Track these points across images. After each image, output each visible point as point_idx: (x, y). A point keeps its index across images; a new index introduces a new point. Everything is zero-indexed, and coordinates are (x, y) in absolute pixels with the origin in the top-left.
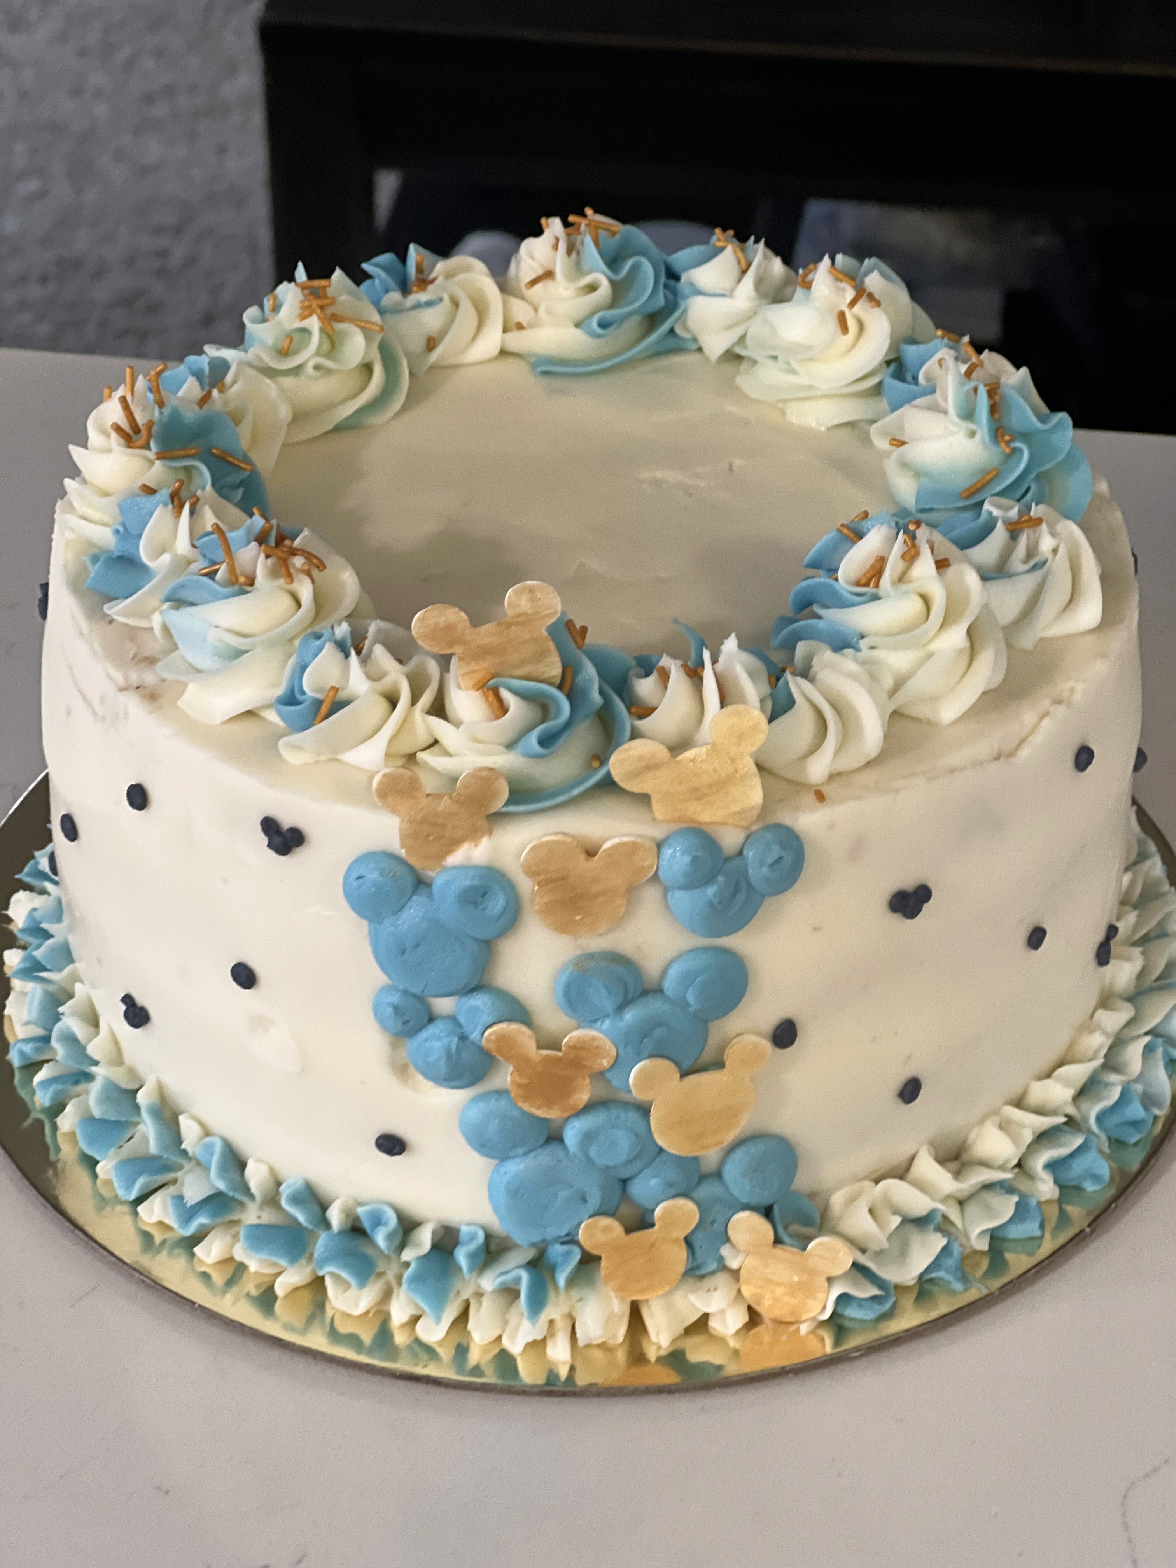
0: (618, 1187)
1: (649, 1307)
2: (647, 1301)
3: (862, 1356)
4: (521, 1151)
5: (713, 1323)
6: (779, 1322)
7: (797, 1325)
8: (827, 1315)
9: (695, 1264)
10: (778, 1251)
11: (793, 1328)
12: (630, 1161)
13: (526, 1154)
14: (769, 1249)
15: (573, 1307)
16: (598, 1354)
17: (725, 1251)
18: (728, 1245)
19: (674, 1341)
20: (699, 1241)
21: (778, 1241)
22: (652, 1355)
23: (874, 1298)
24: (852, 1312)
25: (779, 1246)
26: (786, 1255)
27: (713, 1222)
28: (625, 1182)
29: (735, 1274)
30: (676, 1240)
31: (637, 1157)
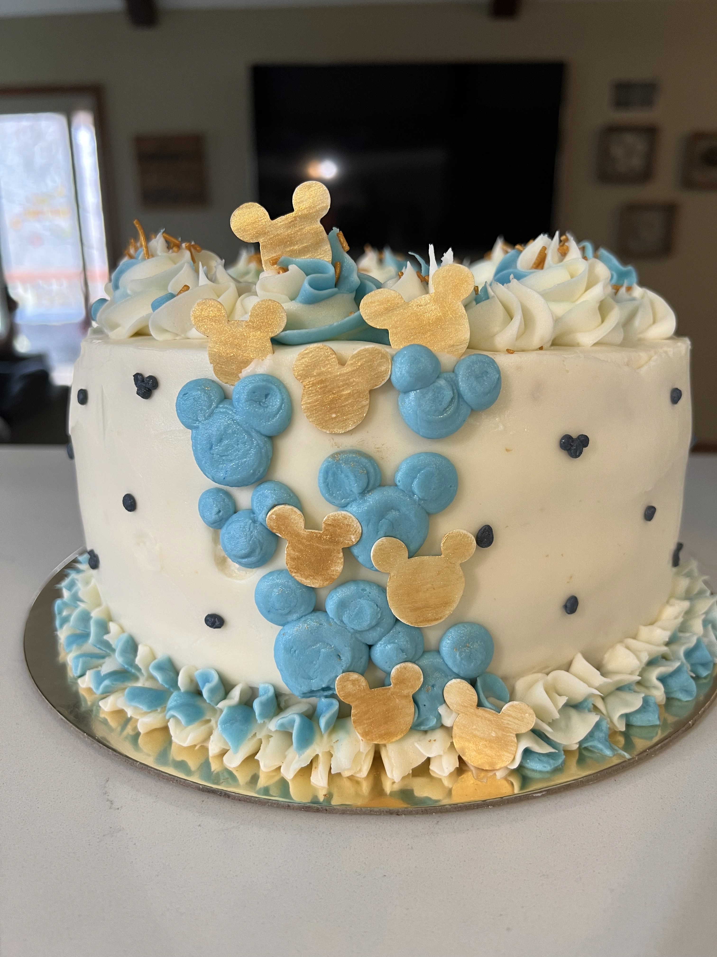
0: (365, 649)
1: (387, 751)
2: (385, 746)
3: (543, 796)
4: (295, 616)
5: (433, 767)
6: (480, 770)
7: (493, 773)
8: (515, 765)
9: (421, 719)
10: (480, 711)
11: (491, 774)
12: (372, 628)
13: (299, 619)
14: (473, 709)
15: (332, 747)
16: (347, 784)
17: (442, 710)
18: (444, 705)
19: (404, 778)
20: (423, 699)
21: (480, 705)
22: (388, 788)
23: (549, 755)
24: (534, 765)
25: (480, 708)
26: (487, 715)
27: (433, 686)
28: (370, 647)
29: (449, 730)
30: (406, 697)
31: (377, 625)
